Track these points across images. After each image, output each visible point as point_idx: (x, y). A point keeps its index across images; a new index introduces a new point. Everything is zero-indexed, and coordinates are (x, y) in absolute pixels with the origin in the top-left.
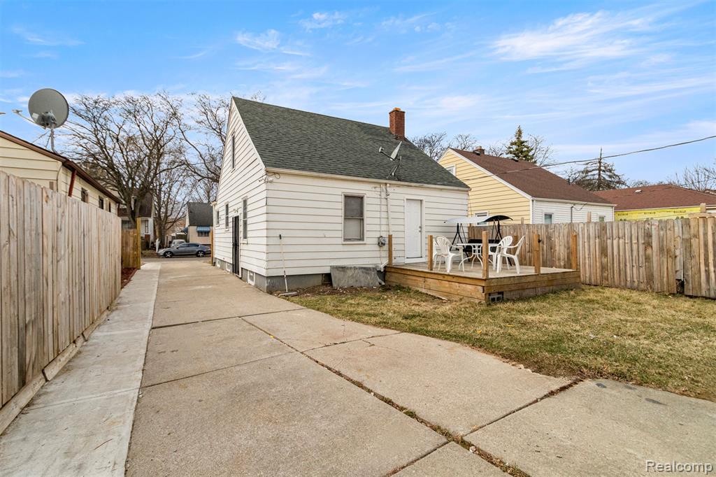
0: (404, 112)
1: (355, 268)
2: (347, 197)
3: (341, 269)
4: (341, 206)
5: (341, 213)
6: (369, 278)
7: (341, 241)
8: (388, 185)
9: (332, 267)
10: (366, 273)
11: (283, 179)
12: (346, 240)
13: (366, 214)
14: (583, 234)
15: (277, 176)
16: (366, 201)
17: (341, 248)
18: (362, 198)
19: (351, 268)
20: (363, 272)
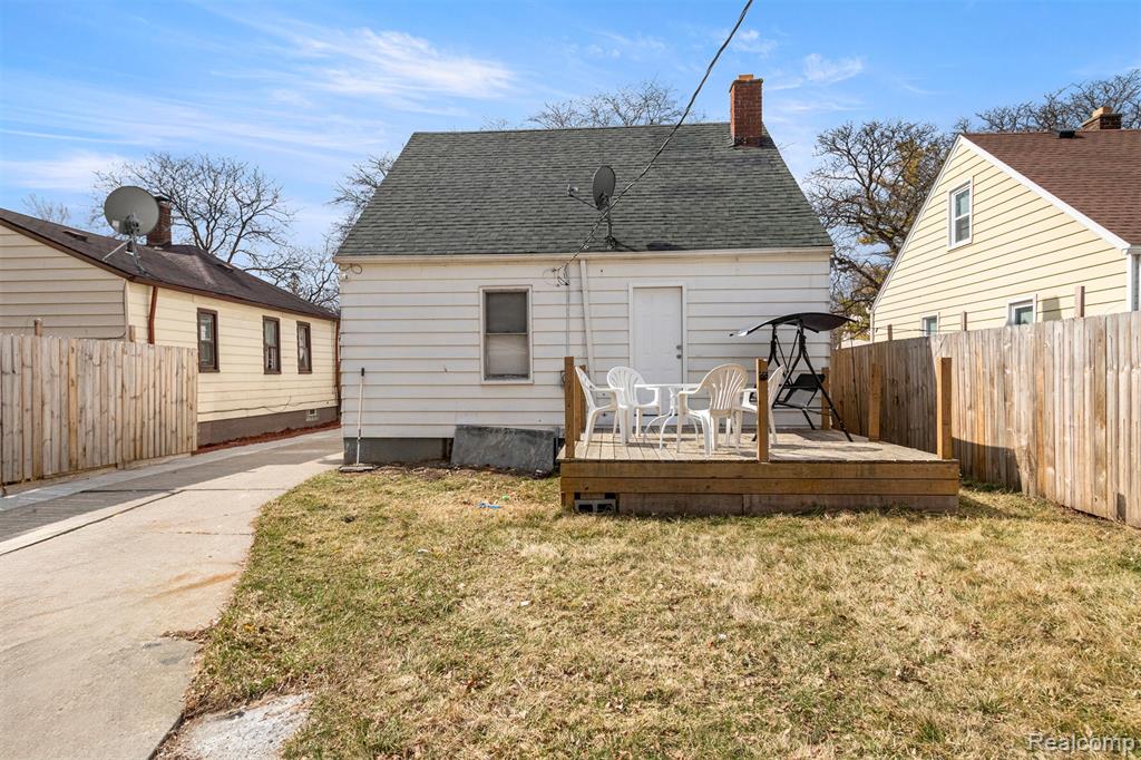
0: (760, 82)
1: (507, 431)
2: (489, 295)
3: (476, 432)
4: (480, 312)
5: (480, 326)
6: (533, 451)
7: (479, 378)
8: (583, 263)
9: (460, 428)
10: (529, 442)
11: (368, 273)
12: (488, 376)
13: (533, 325)
14: (1062, 356)
15: (357, 269)
16: (533, 299)
17: (479, 392)
18: (524, 294)
19: (498, 431)
20: (522, 440)
